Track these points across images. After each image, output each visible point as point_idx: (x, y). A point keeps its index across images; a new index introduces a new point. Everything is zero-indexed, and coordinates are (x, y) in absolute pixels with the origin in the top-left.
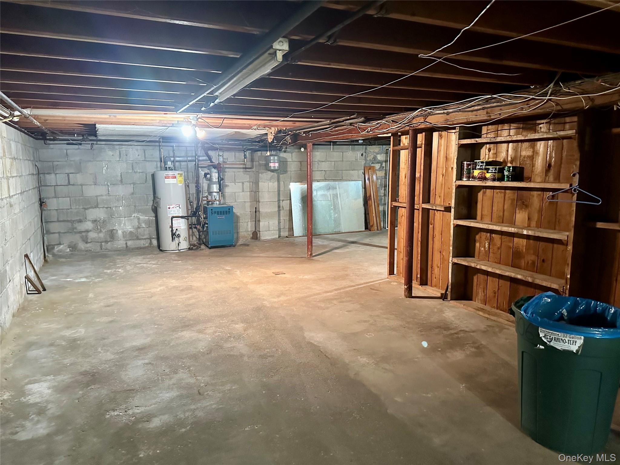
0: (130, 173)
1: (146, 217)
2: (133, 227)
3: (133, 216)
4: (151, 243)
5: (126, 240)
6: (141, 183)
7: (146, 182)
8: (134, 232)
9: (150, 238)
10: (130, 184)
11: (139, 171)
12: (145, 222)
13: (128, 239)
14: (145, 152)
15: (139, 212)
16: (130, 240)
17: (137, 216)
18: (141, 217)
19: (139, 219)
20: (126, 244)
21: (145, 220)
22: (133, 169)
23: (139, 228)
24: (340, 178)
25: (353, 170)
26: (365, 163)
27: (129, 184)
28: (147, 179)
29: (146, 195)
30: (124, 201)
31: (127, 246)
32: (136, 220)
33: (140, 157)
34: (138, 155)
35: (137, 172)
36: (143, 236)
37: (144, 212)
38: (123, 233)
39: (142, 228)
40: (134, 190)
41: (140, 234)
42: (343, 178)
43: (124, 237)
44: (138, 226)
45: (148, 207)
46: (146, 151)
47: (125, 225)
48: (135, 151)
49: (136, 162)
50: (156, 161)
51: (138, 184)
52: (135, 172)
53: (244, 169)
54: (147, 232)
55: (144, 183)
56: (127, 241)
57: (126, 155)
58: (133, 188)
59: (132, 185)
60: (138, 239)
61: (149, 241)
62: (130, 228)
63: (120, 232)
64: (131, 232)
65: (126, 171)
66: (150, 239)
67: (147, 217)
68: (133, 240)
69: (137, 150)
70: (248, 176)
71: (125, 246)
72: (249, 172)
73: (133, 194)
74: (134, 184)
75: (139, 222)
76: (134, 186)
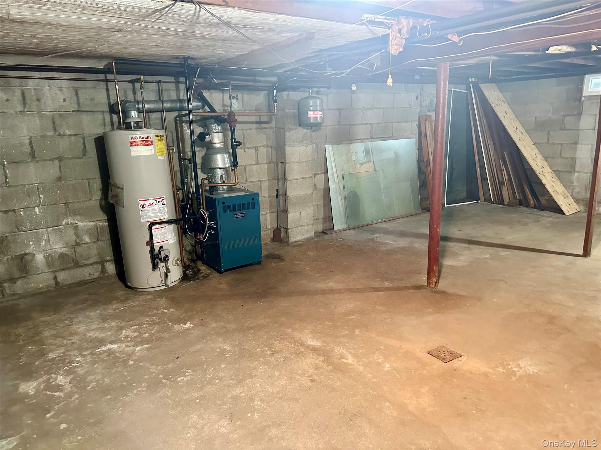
0: (51, 136)
1: (90, 224)
2: (67, 245)
3: (64, 223)
4: (104, 271)
5: (54, 272)
6: (76, 158)
7: (84, 155)
8: (69, 253)
9: (101, 261)
10: (52, 160)
11: (68, 132)
12: (89, 231)
13: (58, 268)
14: (77, 94)
15: (75, 213)
16: (63, 270)
17: (72, 221)
18: (80, 224)
19: (76, 227)
20: (55, 278)
21: (89, 229)
22: (55, 130)
23: (78, 244)
24: (390, 136)
25: (405, 123)
26: (421, 111)
27: (50, 160)
28: (87, 148)
29: (88, 179)
30: (42, 196)
31: (57, 283)
32: (71, 232)
33: (67, 103)
34: (64, 100)
35: (64, 135)
36: (87, 259)
37: (85, 214)
38: (46, 258)
39: (83, 245)
40: (60, 171)
41: (81, 256)
42: (394, 135)
43: (49, 266)
44: (76, 241)
45: (92, 203)
46: (80, 92)
47: (49, 241)
48: (57, 92)
49: (60, 115)
50: (101, 112)
51: (68, 159)
52: (59, 135)
53: (258, 125)
54: (94, 251)
55: (81, 156)
56: (57, 274)
57: (38, 100)
58: (60, 167)
59: (57, 162)
60: (77, 265)
61: (100, 268)
62: (61, 248)
63: (40, 258)
64: (62, 256)
65: (40, 134)
66: (102, 263)
67: (93, 223)
68: (69, 268)
69: (61, 89)
70: (264, 136)
71: (53, 282)
72: (266, 128)
73: (59, 179)
74: (60, 159)
75: (77, 235)
76: (61, 164)
